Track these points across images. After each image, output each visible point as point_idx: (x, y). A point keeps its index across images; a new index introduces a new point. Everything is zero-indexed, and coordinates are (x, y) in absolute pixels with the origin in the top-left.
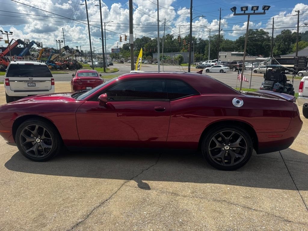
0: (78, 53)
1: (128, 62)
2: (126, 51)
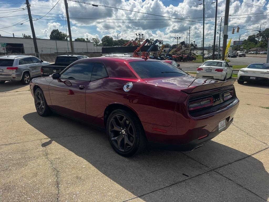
0: (193, 47)
1: (249, 53)
2: (251, 42)
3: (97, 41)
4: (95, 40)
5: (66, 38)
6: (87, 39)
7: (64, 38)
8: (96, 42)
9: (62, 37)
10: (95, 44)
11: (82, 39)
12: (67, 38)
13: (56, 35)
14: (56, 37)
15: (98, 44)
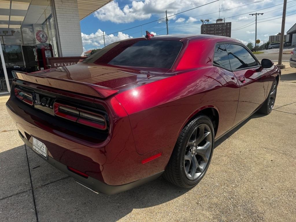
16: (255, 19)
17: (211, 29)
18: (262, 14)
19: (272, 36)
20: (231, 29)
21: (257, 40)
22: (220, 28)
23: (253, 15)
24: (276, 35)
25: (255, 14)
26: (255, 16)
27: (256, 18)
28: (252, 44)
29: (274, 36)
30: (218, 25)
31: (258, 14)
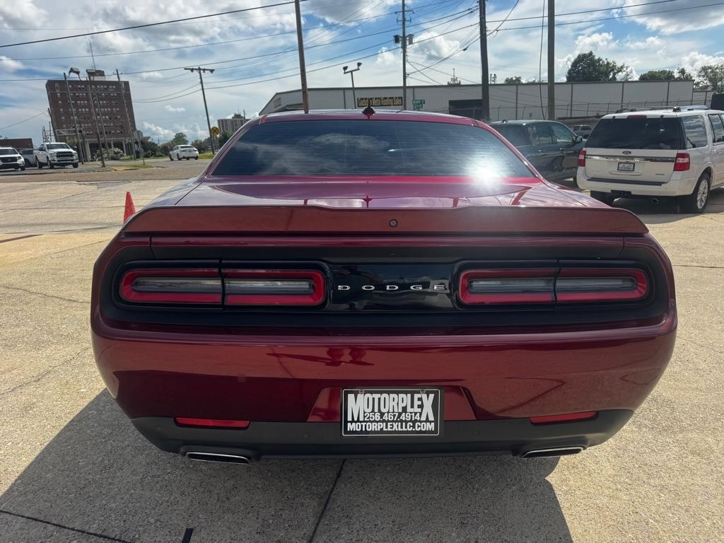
3: (716, 74)
4: (712, 72)
5: (612, 74)
6: (683, 72)
7: (607, 75)
8: (710, 80)
9: (600, 73)
10: (709, 84)
11: (664, 72)
12: (614, 74)
13: (585, 68)
14: (584, 73)
15: (719, 83)
16: (200, 80)
17: (77, 94)
18: (212, 71)
19: (222, 120)
20: (132, 99)
21: (211, 127)
22: (103, 94)
23: (192, 70)
24: (230, 117)
25: (196, 69)
26: (199, 74)
27: (201, 78)
28: (185, 135)
29: (226, 120)
30: (96, 86)
31: (204, 70)
